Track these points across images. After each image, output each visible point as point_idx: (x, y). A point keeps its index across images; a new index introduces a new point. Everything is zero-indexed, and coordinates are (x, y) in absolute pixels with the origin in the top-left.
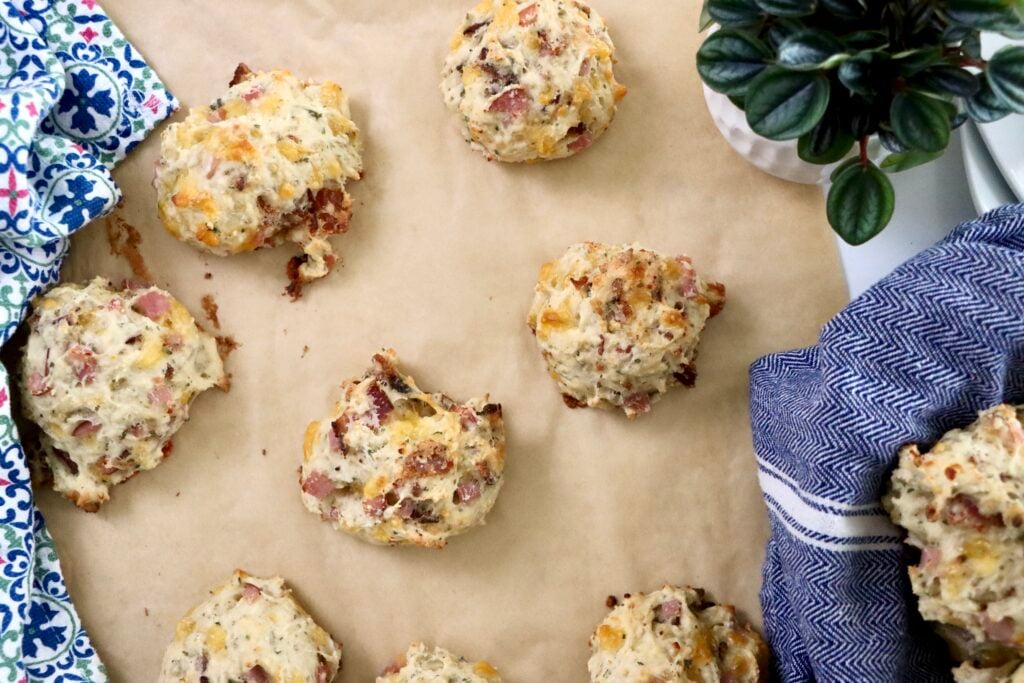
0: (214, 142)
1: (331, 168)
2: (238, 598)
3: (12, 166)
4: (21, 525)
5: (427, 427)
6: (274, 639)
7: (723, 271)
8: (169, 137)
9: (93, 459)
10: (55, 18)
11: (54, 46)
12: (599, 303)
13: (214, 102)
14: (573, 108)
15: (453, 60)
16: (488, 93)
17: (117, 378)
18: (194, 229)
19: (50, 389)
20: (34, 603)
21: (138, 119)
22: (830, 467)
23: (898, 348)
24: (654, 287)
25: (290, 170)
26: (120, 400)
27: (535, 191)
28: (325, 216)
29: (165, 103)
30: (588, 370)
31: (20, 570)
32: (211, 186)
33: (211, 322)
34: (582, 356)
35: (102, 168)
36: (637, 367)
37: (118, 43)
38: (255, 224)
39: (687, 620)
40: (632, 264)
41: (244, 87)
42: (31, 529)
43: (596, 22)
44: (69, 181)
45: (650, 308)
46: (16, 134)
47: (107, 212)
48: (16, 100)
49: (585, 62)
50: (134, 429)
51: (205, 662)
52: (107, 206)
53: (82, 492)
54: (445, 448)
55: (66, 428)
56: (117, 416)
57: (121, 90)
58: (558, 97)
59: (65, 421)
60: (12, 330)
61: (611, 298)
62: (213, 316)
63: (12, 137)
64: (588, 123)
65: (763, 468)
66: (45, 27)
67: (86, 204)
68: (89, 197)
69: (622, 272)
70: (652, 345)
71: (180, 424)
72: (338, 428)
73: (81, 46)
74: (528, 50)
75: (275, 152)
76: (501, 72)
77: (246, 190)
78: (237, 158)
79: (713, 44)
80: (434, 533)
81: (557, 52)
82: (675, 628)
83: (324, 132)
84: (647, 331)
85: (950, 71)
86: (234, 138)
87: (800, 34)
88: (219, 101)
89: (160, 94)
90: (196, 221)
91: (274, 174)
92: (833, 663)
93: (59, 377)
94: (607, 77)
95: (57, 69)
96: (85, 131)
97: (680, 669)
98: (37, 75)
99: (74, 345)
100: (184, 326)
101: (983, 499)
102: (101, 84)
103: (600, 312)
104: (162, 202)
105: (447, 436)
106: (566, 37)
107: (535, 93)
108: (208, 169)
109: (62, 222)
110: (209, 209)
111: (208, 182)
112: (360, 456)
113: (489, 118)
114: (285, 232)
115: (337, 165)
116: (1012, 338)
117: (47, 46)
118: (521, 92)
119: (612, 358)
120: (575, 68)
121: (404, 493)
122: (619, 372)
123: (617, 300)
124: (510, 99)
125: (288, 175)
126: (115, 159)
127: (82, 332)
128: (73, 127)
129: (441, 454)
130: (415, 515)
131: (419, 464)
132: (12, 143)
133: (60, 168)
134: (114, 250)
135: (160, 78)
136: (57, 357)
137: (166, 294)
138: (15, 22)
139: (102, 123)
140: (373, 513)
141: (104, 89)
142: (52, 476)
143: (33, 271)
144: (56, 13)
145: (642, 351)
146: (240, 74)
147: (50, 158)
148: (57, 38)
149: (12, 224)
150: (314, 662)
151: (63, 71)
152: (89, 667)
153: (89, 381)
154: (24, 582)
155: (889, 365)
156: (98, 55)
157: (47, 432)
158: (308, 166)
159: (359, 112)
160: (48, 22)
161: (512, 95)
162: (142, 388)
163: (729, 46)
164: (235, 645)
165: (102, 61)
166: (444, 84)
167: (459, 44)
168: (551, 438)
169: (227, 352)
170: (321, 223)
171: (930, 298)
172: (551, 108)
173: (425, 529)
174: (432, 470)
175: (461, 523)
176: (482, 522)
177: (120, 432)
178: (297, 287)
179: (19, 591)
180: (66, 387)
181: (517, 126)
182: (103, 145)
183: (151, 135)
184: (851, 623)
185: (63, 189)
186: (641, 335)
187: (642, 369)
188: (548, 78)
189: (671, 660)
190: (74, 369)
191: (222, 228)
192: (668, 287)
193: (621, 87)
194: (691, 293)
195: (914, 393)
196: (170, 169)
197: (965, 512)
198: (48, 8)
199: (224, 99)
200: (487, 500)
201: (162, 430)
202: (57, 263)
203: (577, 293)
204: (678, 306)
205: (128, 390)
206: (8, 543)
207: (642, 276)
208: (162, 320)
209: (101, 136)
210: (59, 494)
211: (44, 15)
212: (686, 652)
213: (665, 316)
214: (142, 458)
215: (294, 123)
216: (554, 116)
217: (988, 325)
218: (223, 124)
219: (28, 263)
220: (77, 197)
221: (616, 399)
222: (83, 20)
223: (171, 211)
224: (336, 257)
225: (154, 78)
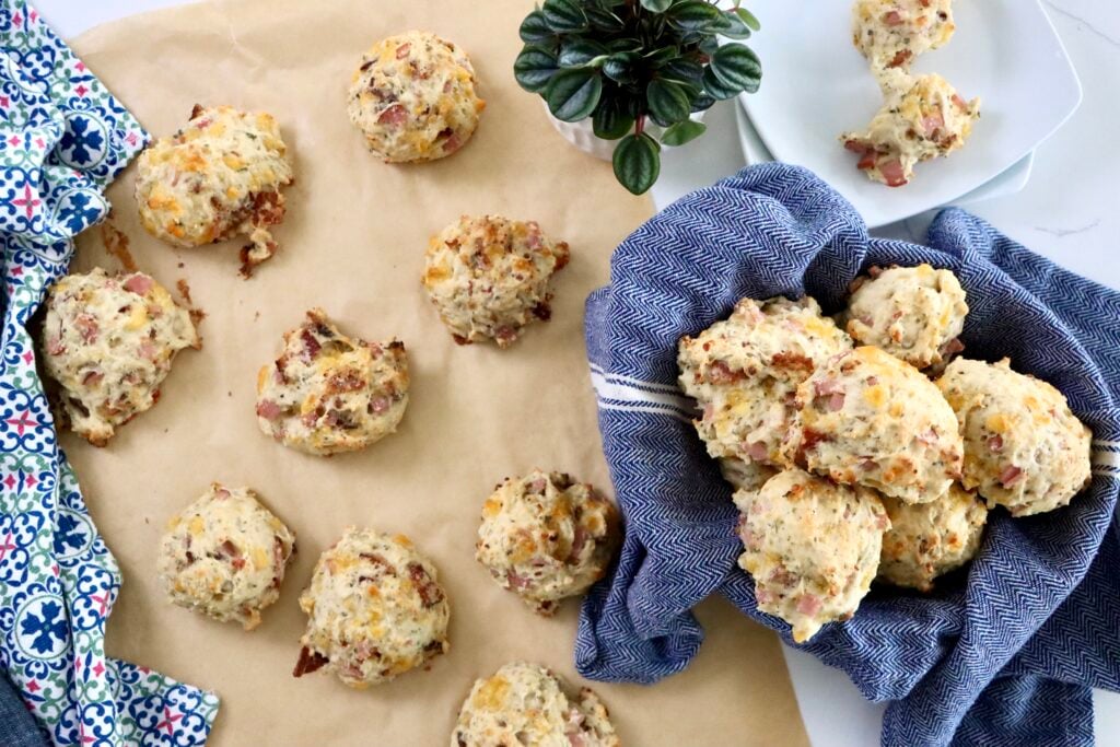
0: (176, 159)
1: (266, 175)
2: (212, 499)
3: (27, 182)
4: (47, 455)
5: (346, 359)
6: (239, 522)
7: (570, 235)
8: (143, 161)
9: (100, 403)
10: (55, 80)
11: (56, 101)
12: (466, 257)
13: (176, 133)
14: (440, 117)
15: (353, 90)
16: (376, 110)
17: (114, 337)
18: (165, 225)
19: (64, 349)
20: (61, 516)
21: (122, 151)
22: (616, 351)
23: (663, 265)
24: (506, 242)
25: (233, 177)
26: (116, 354)
27: (425, 184)
28: (264, 212)
29: (141, 138)
30: (464, 309)
31: (49, 487)
32: (175, 192)
33: (185, 300)
34: (459, 298)
35: (95, 187)
36: (498, 303)
37: (104, 96)
38: (210, 219)
39: (551, 492)
40: (489, 226)
41: (199, 120)
42: (55, 458)
43: (459, 55)
44: (71, 198)
45: (503, 258)
46: (29, 160)
47: (101, 220)
48: (28, 136)
49: (448, 83)
50: (128, 377)
51: (189, 542)
52: (100, 215)
53: (93, 430)
54: (358, 372)
55: (78, 379)
56: (115, 366)
57: (108, 130)
58: (428, 109)
59: (77, 373)
60: (34, 308)
61: (474, 252)
62: (186, 295)
63: (26, 162)
64: (454, 128)
65: (593, 370)
66: (48, 87)
67: (84, 213)
68: (86, 208)
69: (481, 233)
70: (507, 285)
71: (165, 375)
72: (280, 365)
73: (76, 99)
74: (403, 77)
75: (222, 164)
76: (385, 94)
77: (201, 192)
78: (193, 169)
79: (524, 57)
80: (355, 436)
81: (425, 77)
82: (540, 496)
83: (259, 149)
84: (503, 275)
85: (683, 63)
86: (190, 155)
87: (575, 45)
88: (180, 133)
89: (137, 131)
90: (167, 218)
91: (222, 180)
92: (630, 491)
93: (70, 339)
94: (468, 94)
95: (59, 116)
96: (82, 162)
97: (541, 522)
98: (44, 121)
99: (80, 315)
100: (163, 301)
101: (730, 360)
102: (92, 127)
103: (468, 264)
104: (142, 208)
105: (360, 364)
106: (432, 65)
107: (411, 107)
108: (172, 179)
109: (68, 226)
110: (175, 209)
111: (173, 189)
112: (297, 384)
113: (379, 128)
114: (235, 226)
115: (270, 173)
116: (740, 251)
117: (50, 101)
118: (401, 108)
119: (479, 297)
120: (440, 87)
121: (329, 406)
122: (485, 308)
123: (478, 254)
124: (392, 114)
125: (233, 181)
126: (106, 182)
127: (86, 305)
128: (73, 160)
129: (356, 376)
130: (339, 423)
131: (338, 383)
132: (27, 166)
133: (64, 188)
134: (109, 251)
135: (136, 119)
136: (68, 325)
137: (149, 277)
138: (25, 84)
139: (95, 156)
140: (308, 424)
141: (94, 130)
142: (70, 421)
143: (48, 265)
144: (56, 77)
145: (500, 290)
146: (196, 111)
147: (56, 182)
148: (57, 95)
149: (29, 226)
150: (272, 541)
151: (63, 118)
152: (105, 560)
153: (93, 341)
154: (53, 495)
155: (656, 277)
156: (89, 106)
157: (64, 384)
158: (247, 174)
159: (287, 135)
160: (50, 83)
161: (393, 110)
162: (132, 344)
163: (535, 58)
164: (211, 528)
165: (92, 110)
166: (349, 109)
167: (358, 78)
168: (447, 369)
169: (198, 321)
170: (261, 217)
171: (683, 228)
172: (423, 118)
173: (348, 433)
174: (349, 387)
175: (375, 429)
176: (394, 430)
177: (118, 379)
178: (248, 268)
179: (48, 502)
180: (76, 346)
181: (400, 133)
182: (96, 172)
183: (132, 162)
184: (643, 462)
185: (67, 203)
186: (498, 277)
187: (502, 305)
188: (419, 96)
189: (535, 517)
190: (81, 333)
191: (186, 223)
192: (517, 242)
193: (479, 101)
194: (536, 247)
195: (675, 295)
196: (144, 183)
197: (721, 372)
198: (50, 73)
199: (183, 130)
200: (396, 412)
201: (151, 378)
202: (66, 261)
203: (451, 252)
204: (526, 256)
205: (123, 346)
206: (39, 467)
207: (496, 234)
208: (146, 296)
209: (94, 166)
210: (76, 433)
211: (47, 79)
212: (547, 511)
213: (515, 263)
214: (137, 401)
215: (236, 143)
216: (426, 124)
217: (722, 243)
218: (182, 147)
219: (44, 260)
220: (77, 208)
221: (488, 331)
222: (76, 80)
223: (148, 214)
224: (276, 244)
225: (132, 120)
